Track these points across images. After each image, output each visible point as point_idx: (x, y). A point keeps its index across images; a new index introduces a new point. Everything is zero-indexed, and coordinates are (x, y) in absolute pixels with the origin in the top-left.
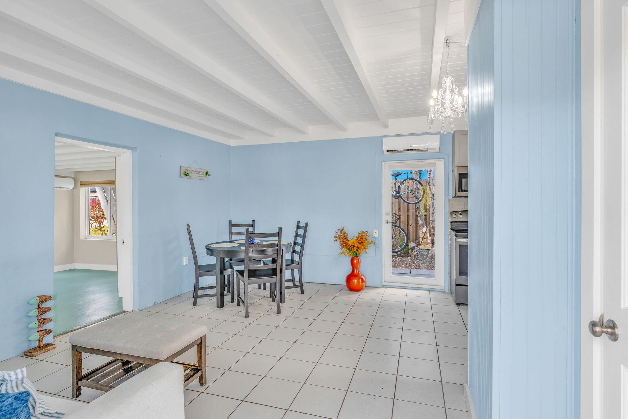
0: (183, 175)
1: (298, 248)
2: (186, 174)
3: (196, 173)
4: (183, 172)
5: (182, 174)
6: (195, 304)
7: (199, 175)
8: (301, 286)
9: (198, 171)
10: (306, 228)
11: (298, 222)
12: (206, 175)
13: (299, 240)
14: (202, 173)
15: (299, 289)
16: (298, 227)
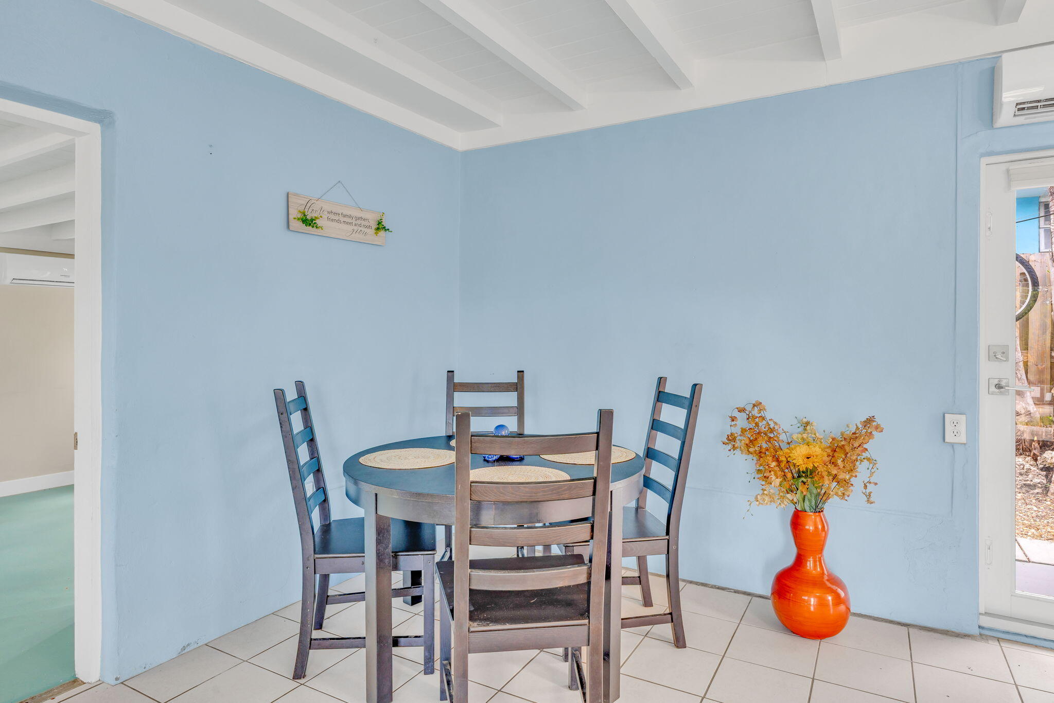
0: (297, 225)
1: (662, 474)
2: (308, 222)
3: (342, 219)
4: (294, 213)
5: (291, 217)
6: (299, 673)
7: (356, 228)
8: (674, 617)
9: (350, 217)
10: (691, 403)
11: (661, 381)
12: (378, 229)
13: (668, 445)
14: (363, 223)
15: (666, 629)
16: (661, 397)
